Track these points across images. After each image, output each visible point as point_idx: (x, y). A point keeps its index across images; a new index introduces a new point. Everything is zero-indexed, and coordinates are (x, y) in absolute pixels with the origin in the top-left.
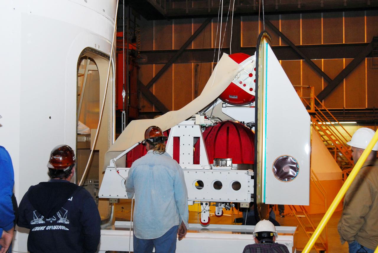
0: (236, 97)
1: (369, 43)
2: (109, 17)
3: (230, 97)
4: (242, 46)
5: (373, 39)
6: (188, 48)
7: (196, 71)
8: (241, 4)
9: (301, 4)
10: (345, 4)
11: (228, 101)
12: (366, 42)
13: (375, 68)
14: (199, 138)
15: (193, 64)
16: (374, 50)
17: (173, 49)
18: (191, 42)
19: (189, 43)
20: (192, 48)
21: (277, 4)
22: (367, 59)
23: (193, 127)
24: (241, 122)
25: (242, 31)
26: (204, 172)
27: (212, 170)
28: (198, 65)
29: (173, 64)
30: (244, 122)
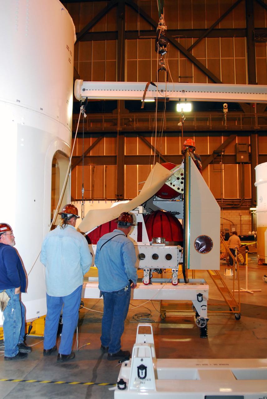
0: (167, 194)
1: (211, 155)
2: (70, 129)
3: (163, 194)
4: (125, 154)
5: (214, 152)
6: (88, 155)
7: (93, 171)
8: (125, 126)
9: (166, 127)
10: (196, 128)
11: (160, 196)
12: (209, 154)
13: (215, 172)
14: (141, 223)
15: (91, 166)
16: (214, 159)
17: (77, 155)
18: (90, 151)
19: (88, 151)
20: (91, 155)
21: (150, 126)
22: (210, 165)
23: (137, 215)
24: (168, 211)
25: (125, 144)
26: (146, 248)
27: (151, 246)
28: (95, 167)
29: (77, 166)
30: (170, 211)
